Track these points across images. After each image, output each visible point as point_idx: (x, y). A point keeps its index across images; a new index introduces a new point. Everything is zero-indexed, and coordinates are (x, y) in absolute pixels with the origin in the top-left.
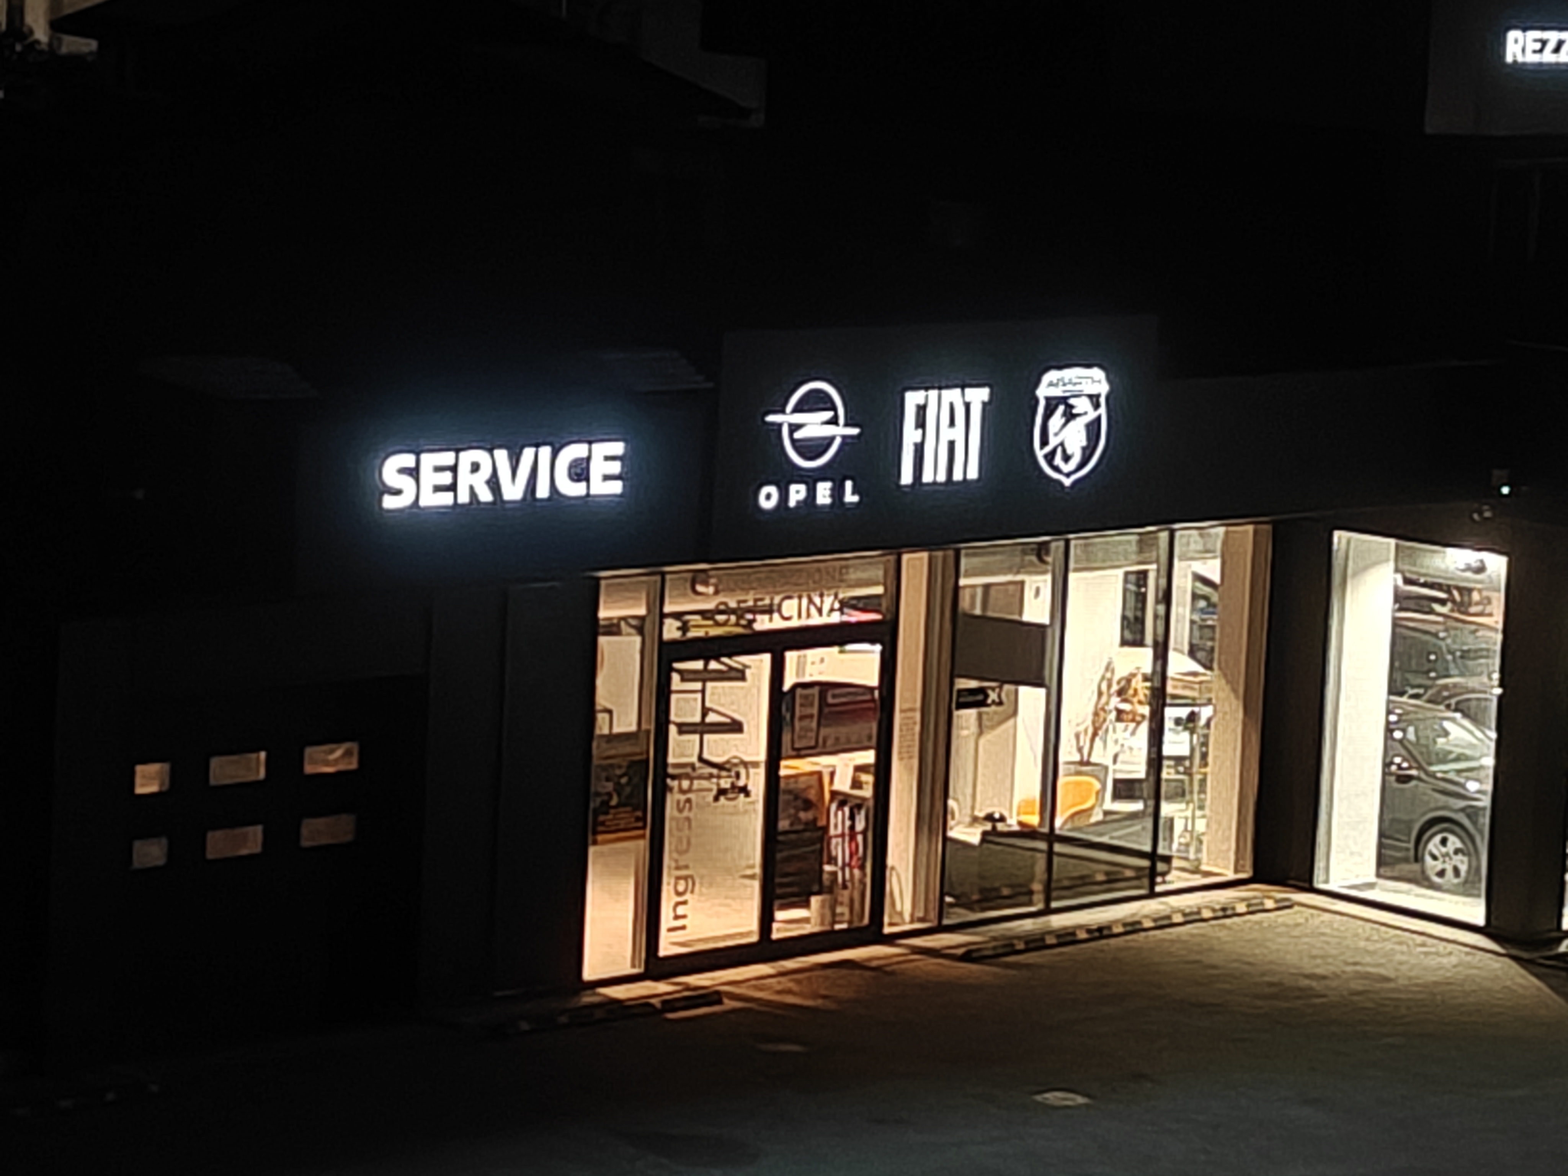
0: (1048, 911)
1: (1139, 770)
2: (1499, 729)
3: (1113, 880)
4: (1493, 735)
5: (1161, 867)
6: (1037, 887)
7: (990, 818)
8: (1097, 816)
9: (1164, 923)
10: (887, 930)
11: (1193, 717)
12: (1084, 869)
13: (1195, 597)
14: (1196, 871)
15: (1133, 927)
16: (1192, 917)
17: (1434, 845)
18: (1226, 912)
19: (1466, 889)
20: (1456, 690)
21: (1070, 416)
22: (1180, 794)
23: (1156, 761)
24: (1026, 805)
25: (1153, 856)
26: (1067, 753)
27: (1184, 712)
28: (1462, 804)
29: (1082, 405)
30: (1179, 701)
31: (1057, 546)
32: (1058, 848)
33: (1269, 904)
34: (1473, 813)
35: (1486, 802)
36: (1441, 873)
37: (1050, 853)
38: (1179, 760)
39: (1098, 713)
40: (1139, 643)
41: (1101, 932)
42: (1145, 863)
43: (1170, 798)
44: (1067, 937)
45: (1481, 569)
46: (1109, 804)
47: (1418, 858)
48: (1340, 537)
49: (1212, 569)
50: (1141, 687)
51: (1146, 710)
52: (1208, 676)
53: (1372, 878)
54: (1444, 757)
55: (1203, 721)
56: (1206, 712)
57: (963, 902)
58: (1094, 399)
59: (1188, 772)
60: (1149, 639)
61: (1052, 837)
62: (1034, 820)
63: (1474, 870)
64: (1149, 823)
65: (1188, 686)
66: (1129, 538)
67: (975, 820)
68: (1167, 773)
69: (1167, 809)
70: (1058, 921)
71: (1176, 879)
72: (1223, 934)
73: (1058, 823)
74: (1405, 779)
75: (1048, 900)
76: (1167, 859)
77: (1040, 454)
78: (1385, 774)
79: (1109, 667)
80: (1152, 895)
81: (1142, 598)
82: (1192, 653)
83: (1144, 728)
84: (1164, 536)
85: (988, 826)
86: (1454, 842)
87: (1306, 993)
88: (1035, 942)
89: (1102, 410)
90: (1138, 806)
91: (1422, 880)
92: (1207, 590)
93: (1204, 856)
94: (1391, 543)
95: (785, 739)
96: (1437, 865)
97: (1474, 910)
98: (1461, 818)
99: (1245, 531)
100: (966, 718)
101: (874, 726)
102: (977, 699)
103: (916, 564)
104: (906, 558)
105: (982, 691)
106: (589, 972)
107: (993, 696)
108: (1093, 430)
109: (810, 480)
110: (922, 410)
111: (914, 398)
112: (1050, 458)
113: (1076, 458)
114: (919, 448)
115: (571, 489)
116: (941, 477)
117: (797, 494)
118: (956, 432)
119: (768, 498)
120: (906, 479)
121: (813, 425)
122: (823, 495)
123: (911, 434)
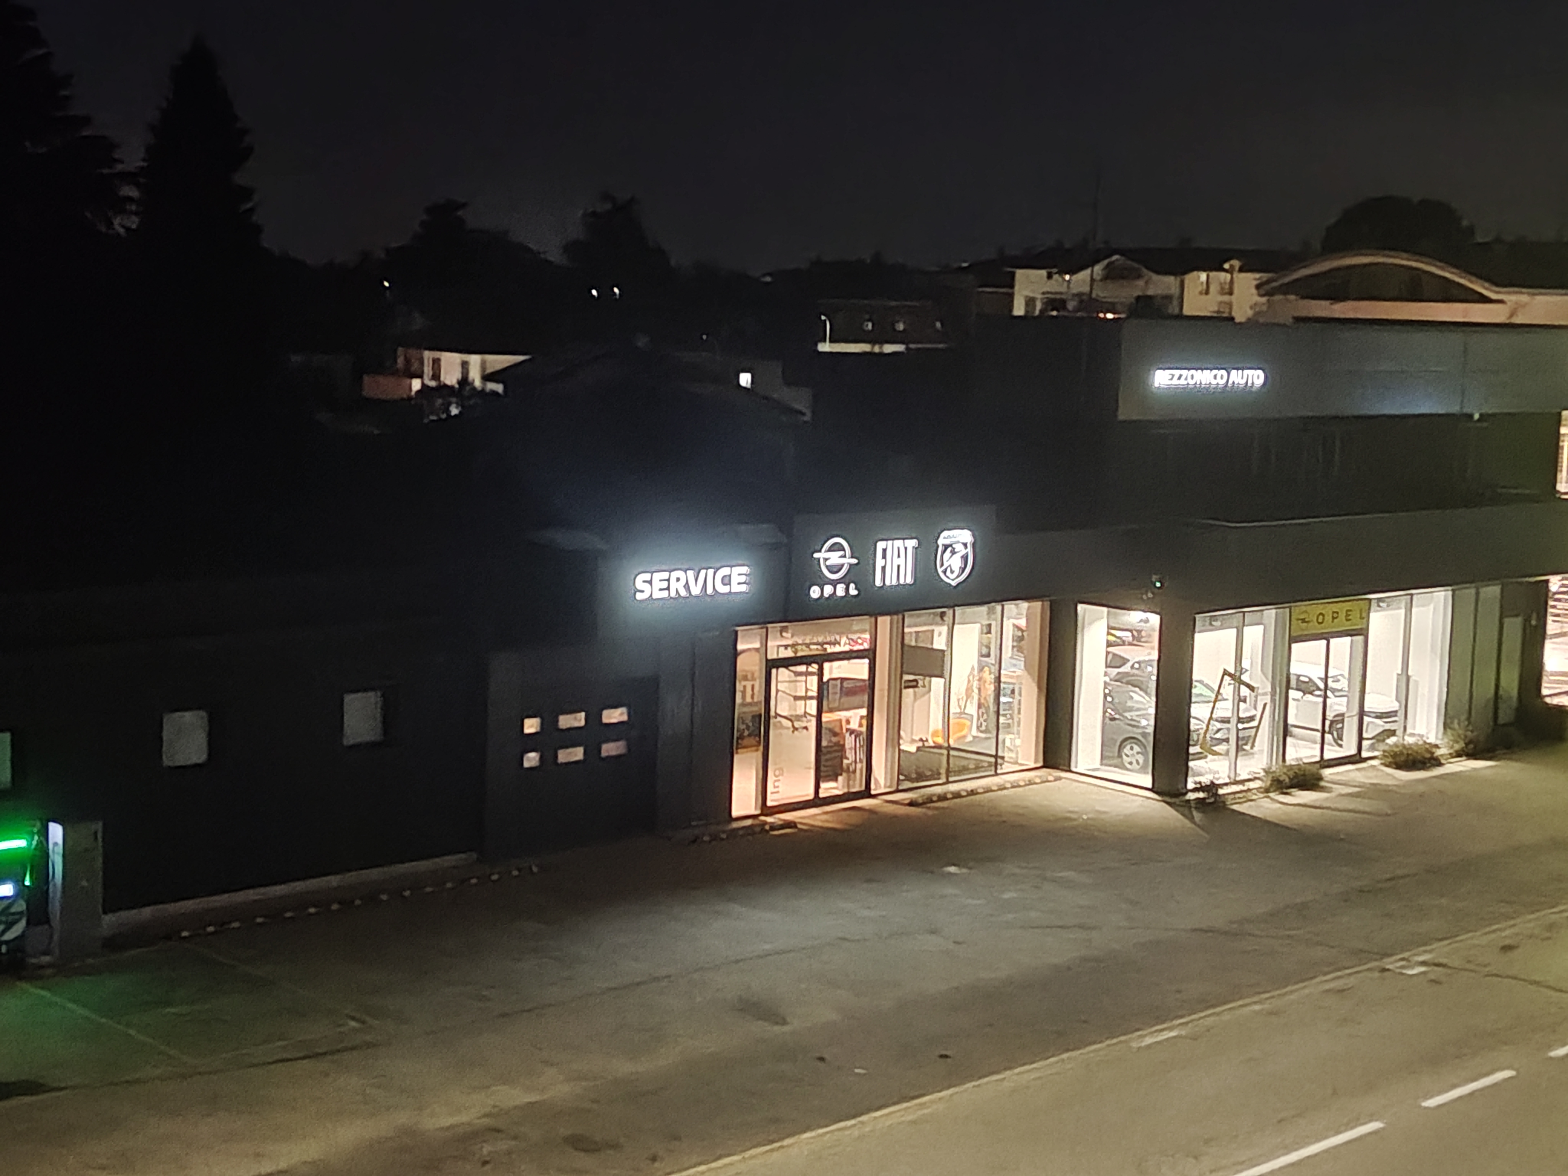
0: (948, 782)
1: (988, 716)
2: (1156, 696)
3: (977, 768)
4: (1154, 699)
5: (1000, 761)
6: (943, 771)
7: (919, 740)
8: (970, 739)
9: (1002, 788)
10: (873, 792)
12: (964, 763)
13: (1015, 636)
14: (1016, 763)
15: (988, 790)
16: (1015, 785)
17: (1127, 750)
18: (1031, 783)
19: (1143, 770)
20: (1136, 680)
21: (953, 553)
24: (935, 734)
25: (996, 756)
26: (954, 709)
28: (1140, 731)
29: (959, 547)
31: (949, 612)
32: (952, 753)
33: (1051, 778)
34: (1145, 735)
35: (1151, 730)
36: (1131, 763)
37: (948, 755)
39: (969, 691)
41: (973, 793)
42: (993, 760)
43: (1005, 729)
44: (957, 795)
45: (1147, 621)
46: (975, 733)
47: (1120, 756)
48: (1080, 607)
49: (1022, 623)
52: (1019, 672)
53: (1097, 766)
54: (1131, 709)
55: (1018, 693)
56: (1019, 689)
57: (908, 779)
58: (965, 545)
59: (1012, 718)
60: (993, 655)
61: (949, 748)
62: (940, 740)
63: (1146, 761)
64: (994, 741)
65: (1011, 676)
66: (984, 609)
67: (913, 741)
68: (1002, 718)
69: (1002, 734)
70: (952, 787)
71: (1006, 767)
72: (1029, 792)
73: (951, 742)
74: (1113, 719)
75: (947, 777)
76: (1003, 758)
77: (940, 570)
78: (1104, 717)
79: (973, 669)
80: (996, 774)
81: (990, 637)
84: (999, 608)
85: (920, 744)
86: (1137, 748)
87: (1066, 820)
88: (942, 798)
89: (970, 550)
90: (989, 734)
91: (1122, 767)
92: (1020, 633)
93: (1020, 756)
94: (1105, 610)
95: (825, 703)
96: (1129, 760)
97: (1147, 780)
98: (1140, 737)
99: (1037, 605)
100: (908, 693)
101: (866, 698)
102: (913, 685)
103: (884, 622)
104: (880, 619)
105: (916, 681)
106: (735, 813)
107: (921, 683)
108: (965, 558)
109: (834, 583)
110: (884, 551)
111: (881, 545)
112: (945, 572)
113: (957, 571)
114: (884, 569)
115: (723, 589)
116: (894, 582)
117: (828, 590)
118: (901, 561)
119: (815, 592)
120: (878, 583)
121: (835, 558)
122: (840, 591)
123: (880, 562)
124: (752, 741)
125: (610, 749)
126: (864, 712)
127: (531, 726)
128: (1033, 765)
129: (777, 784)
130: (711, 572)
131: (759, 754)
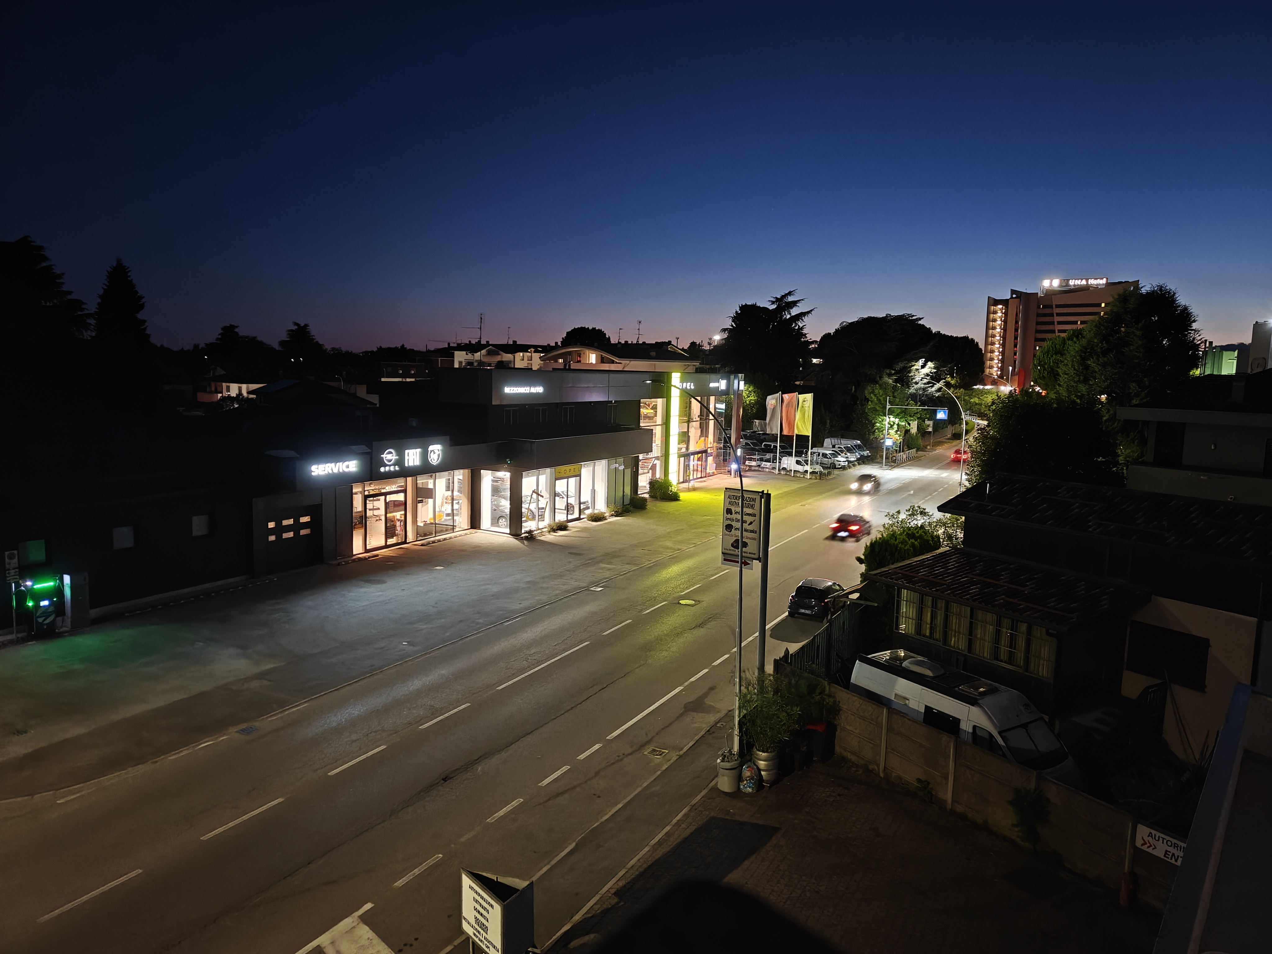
0: (435, 536)
1: (449, 511)
2: (510, 501)
3: (446, 530)
4: (509, 502)
5: (455, 527)
6: (434, 532)
7: (424, 521)
8: (443, 520)
9: (456, 537)
10: (408, 542)
11: (458, 502)
12: (441, 529)
13: (459, 482)
14: (460, 528)
15: (450, 538)
16: (461, 536)
17: (500, 521)
18: (466, 534)
19: (506, 527)
20: (503, 495)
21: (434, 453)
22: (457, 515)
23: (453, 510)
24: (430, 519)
25: (453, 526)
26: (437, 510)
27: (457, 501)
28: (504, 513)
29: (436, 451)
30: (456, 500)
31: (434, 475)
32: (437, 525)
33: (473, 532)
34: (507, 515)
35: (509, 513)
36: (502, 525)
37: (436, 526)
38: (457, 509)
39: (442, 503)
40: (449, 491)
41: (445, 539)
42: (452, 527)
43: (456, 516)
44: (439, 541)
45: (505, 475)
46: (445, 518)
47: (498, 523)
48: (482, 471)
49: (461, 477)
50: (450, 498)
51: (450, 502)
52: (461, 495)
53: (490, 527)
54: (501, 506)
55: (460, 503)
56: (460, 501)
57: (421, 536)
58: (438, 450)
59: (458, 511)
60: (451, 490)
61: (436, 524)
62: (432, 521)
63: (507, 524)
64: (452, 520)
65: (458, 497)
66: (446, 473)
67: (422, 522)
68: (455, 512)
69: (455, 518)
70: (437, 538)
71: (457, 529)
72: (466, 538)
73: (436, 521)
74: (495, 510)
75: (435, 534)
76: (456, 526)
77: (429, 460)
78: (492, 509)
79: (444, 495)
80: (454, 532)
81: (449, 483)
82: (459, 491)
83: (450, 504)
84: (452, 472)
85: (424, 523)
86: (504, 520)
87: (480, 547)
88: (434, 542)
89: (440, 452)
90: (450, 518)
91: (499, 526)
92: (460, 481)
93: (461, 525)
94: (490, 472)
95: (388, 510)
96: (501, 524)
97: (508, 531)
98: (505, 516)
99: (466, 471)
100: (420, 505)
101: (403, 507)
102: (421, 501)
103: (409, 479)
104: (408, 478)
105: (422, 500)
106: (354, 553)
107: (424, 501)
108: (439, 455)
109: (390, 466)
110: (408, 453)
111: (407, 451)
112: (431, 460)
113: (436, 460)
114: (408, 460)
115: (346, 470)
116: (412, 465)
117: (387, 468)
118: (415, 457)
119: (382, 470)
120: (406, 465)
121: (389, 457)
122: (392, 468)
123: (406, 458)
124: (359, 526)
125: (303, 532)
126: (403, 512)
127: (271, 525)
128: (467, 528)
129: (370, 541)
130: (341, 463)
131: (363, 530)
